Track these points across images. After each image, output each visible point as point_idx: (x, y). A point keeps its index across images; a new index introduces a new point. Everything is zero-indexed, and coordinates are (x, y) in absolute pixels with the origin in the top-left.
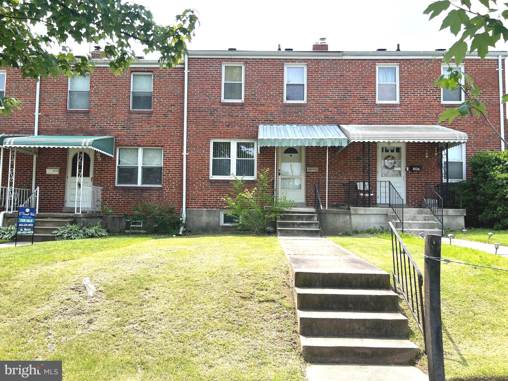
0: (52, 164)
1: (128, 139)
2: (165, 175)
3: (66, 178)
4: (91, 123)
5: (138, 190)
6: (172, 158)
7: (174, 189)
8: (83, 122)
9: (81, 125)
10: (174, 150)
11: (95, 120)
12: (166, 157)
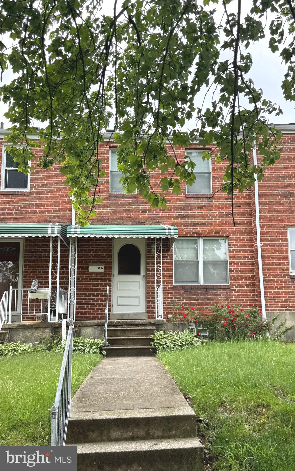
0: (94, 260)
1: (187, 228)
2: (233, 271)
3: (112, 277)
4: (141, 210)
5: (202, 290)
6: (240, 250)
7: (244, 287)
8: (131, 208)
9: (129, 212)
10: (242, 240)
11: (145, 205)
12: (233, 250)
